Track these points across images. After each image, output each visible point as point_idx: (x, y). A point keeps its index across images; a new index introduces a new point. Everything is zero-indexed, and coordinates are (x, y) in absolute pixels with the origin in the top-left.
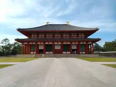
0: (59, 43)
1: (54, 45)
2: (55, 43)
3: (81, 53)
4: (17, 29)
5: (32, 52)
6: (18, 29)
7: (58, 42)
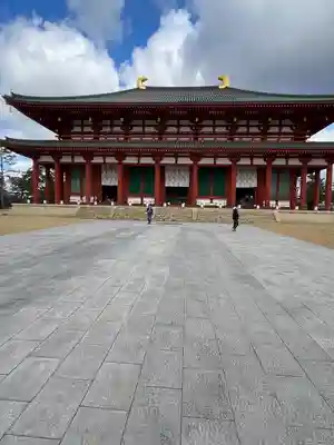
0: (181, 161)
1: (163, 168)
2: (165, 161)
3: (272, 203)
4: (5, 97)
5: (76, 194)
6: (10, 94)
7: (176, 157)
